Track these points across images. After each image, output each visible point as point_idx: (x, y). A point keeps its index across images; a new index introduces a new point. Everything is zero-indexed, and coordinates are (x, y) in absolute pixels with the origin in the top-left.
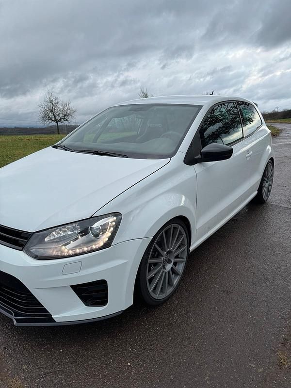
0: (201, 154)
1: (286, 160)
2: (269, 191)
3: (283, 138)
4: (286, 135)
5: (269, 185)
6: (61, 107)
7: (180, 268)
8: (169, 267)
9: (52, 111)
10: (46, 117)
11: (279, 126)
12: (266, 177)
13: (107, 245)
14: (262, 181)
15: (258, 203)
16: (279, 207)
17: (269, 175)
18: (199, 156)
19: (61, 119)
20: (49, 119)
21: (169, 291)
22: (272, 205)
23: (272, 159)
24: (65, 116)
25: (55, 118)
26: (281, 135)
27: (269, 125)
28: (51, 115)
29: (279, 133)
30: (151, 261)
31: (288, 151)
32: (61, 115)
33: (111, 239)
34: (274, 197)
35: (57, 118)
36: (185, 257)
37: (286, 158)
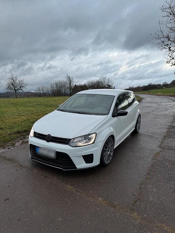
0: (117, 113)
1: (146, 114)
2: (139, 128)
3: (143, 103)
4: (145, 101)
5: (139, 125)
6: (18, 82)
7: (112, 154)
8: (109, 153)
9: (12, 84)
10: (9, 88)
11: (141, 96)
12: (138, 122)
13: (93, 143)
14: (137, 124)
15: (135, 133)
16: (144, 134)
17: (139, 121)
18: (116, 114)
19: (18, 89)
20: (11, 89)
21: (109, 161)
22: (141, 134)
23: (140, 115)
24: (20, 87)
25: (15, 88)
26: (142, 101)
27: (136, 95)
28: (12, 86)
29: (141, 100)
30: (105, 149)
31: (146, 109)
32: (18, 87)
33: (94, 141)
34: (141, 131)
35: (15, 89)
36: (113, 150)
37: (145, 113)
